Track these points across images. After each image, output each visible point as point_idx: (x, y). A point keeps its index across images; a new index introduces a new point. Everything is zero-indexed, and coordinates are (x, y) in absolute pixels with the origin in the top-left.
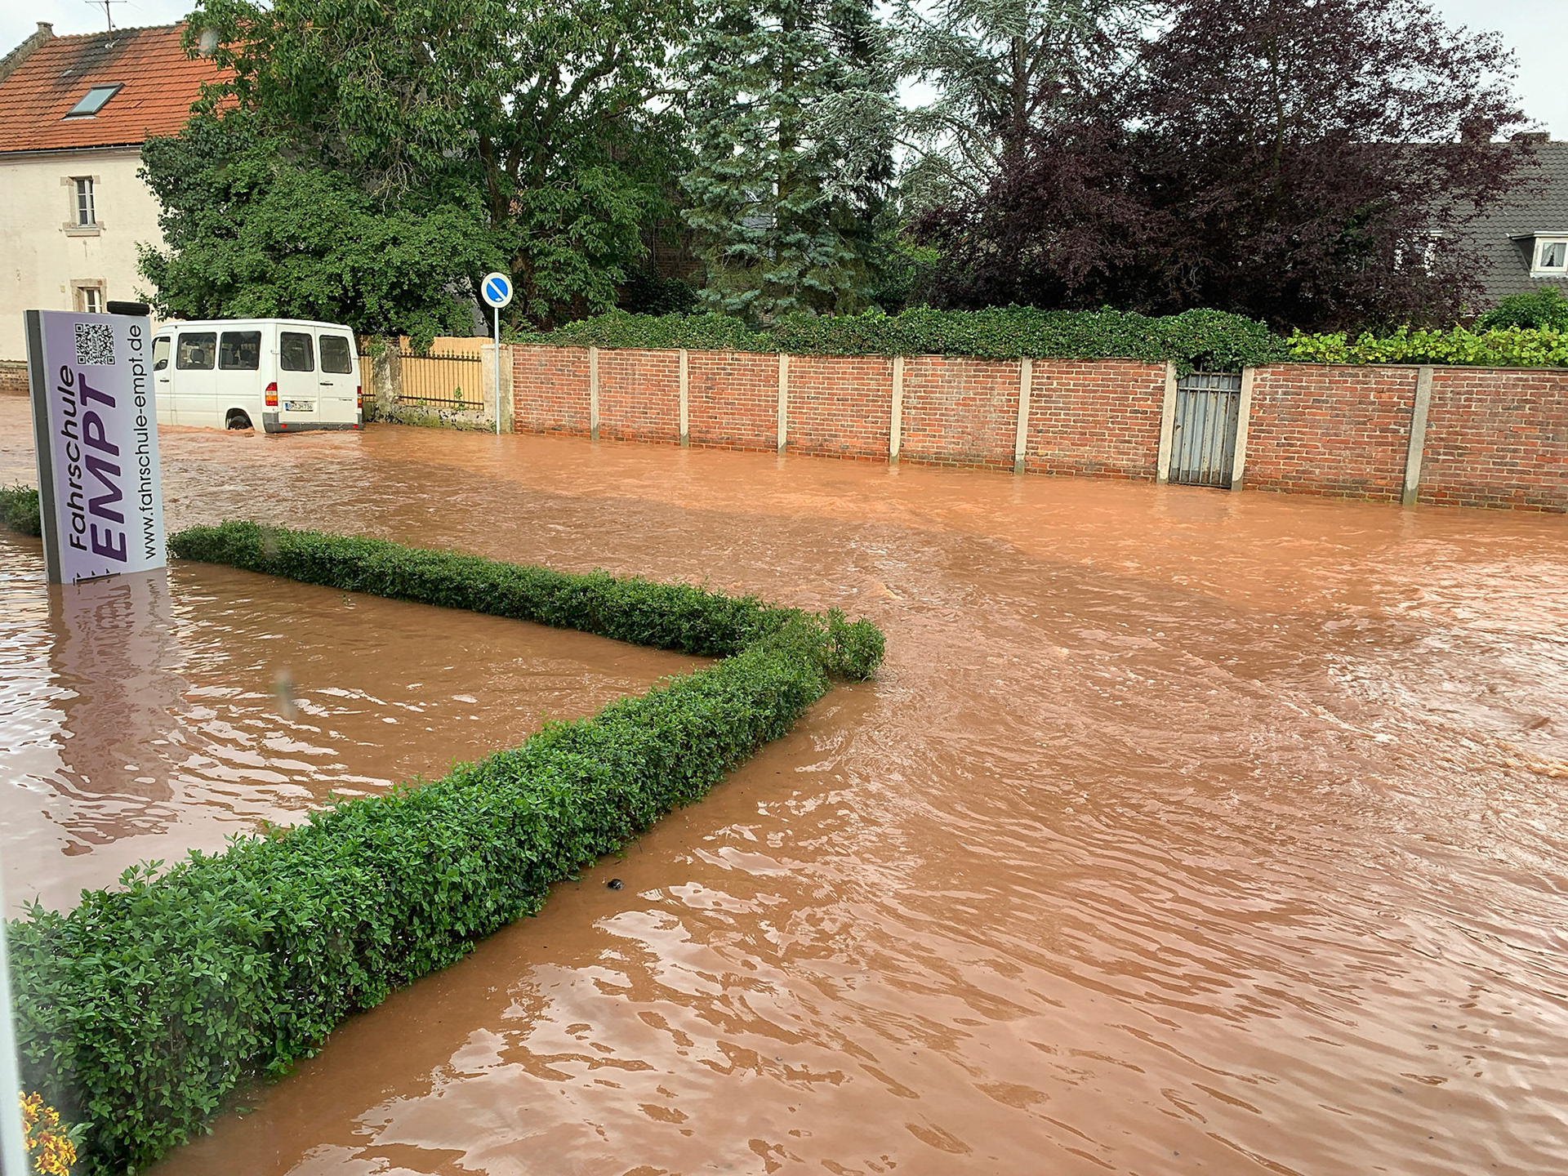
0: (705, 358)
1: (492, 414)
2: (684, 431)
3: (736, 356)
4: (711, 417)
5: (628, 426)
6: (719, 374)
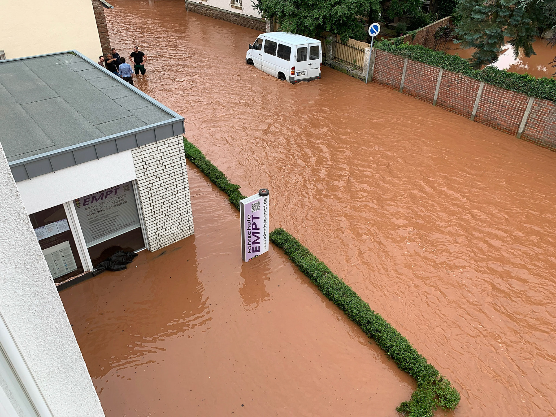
0: (451, 76)
1: (365, 74)
2: (435, 98)
3: (463, 77)
4: (447, 97)
5: (414, 91)
6: (454, 82)
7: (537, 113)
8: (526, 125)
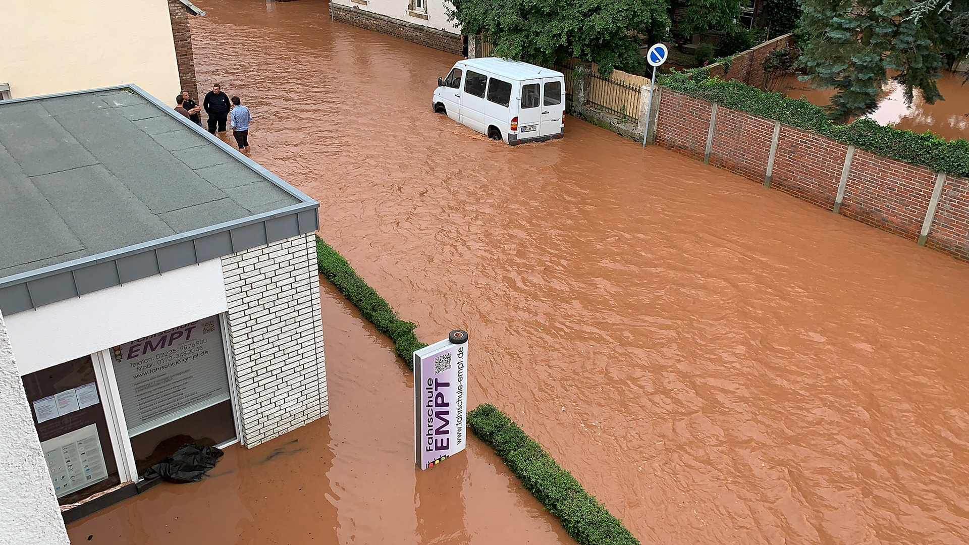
0: (794, 135)
1: (642, 130)
2: (769, 173)
3: (816, 137)
4: (789, 171)
5: (731, 160)
6: (800, 145)
7: (951, 201)
8: (933, 222)
